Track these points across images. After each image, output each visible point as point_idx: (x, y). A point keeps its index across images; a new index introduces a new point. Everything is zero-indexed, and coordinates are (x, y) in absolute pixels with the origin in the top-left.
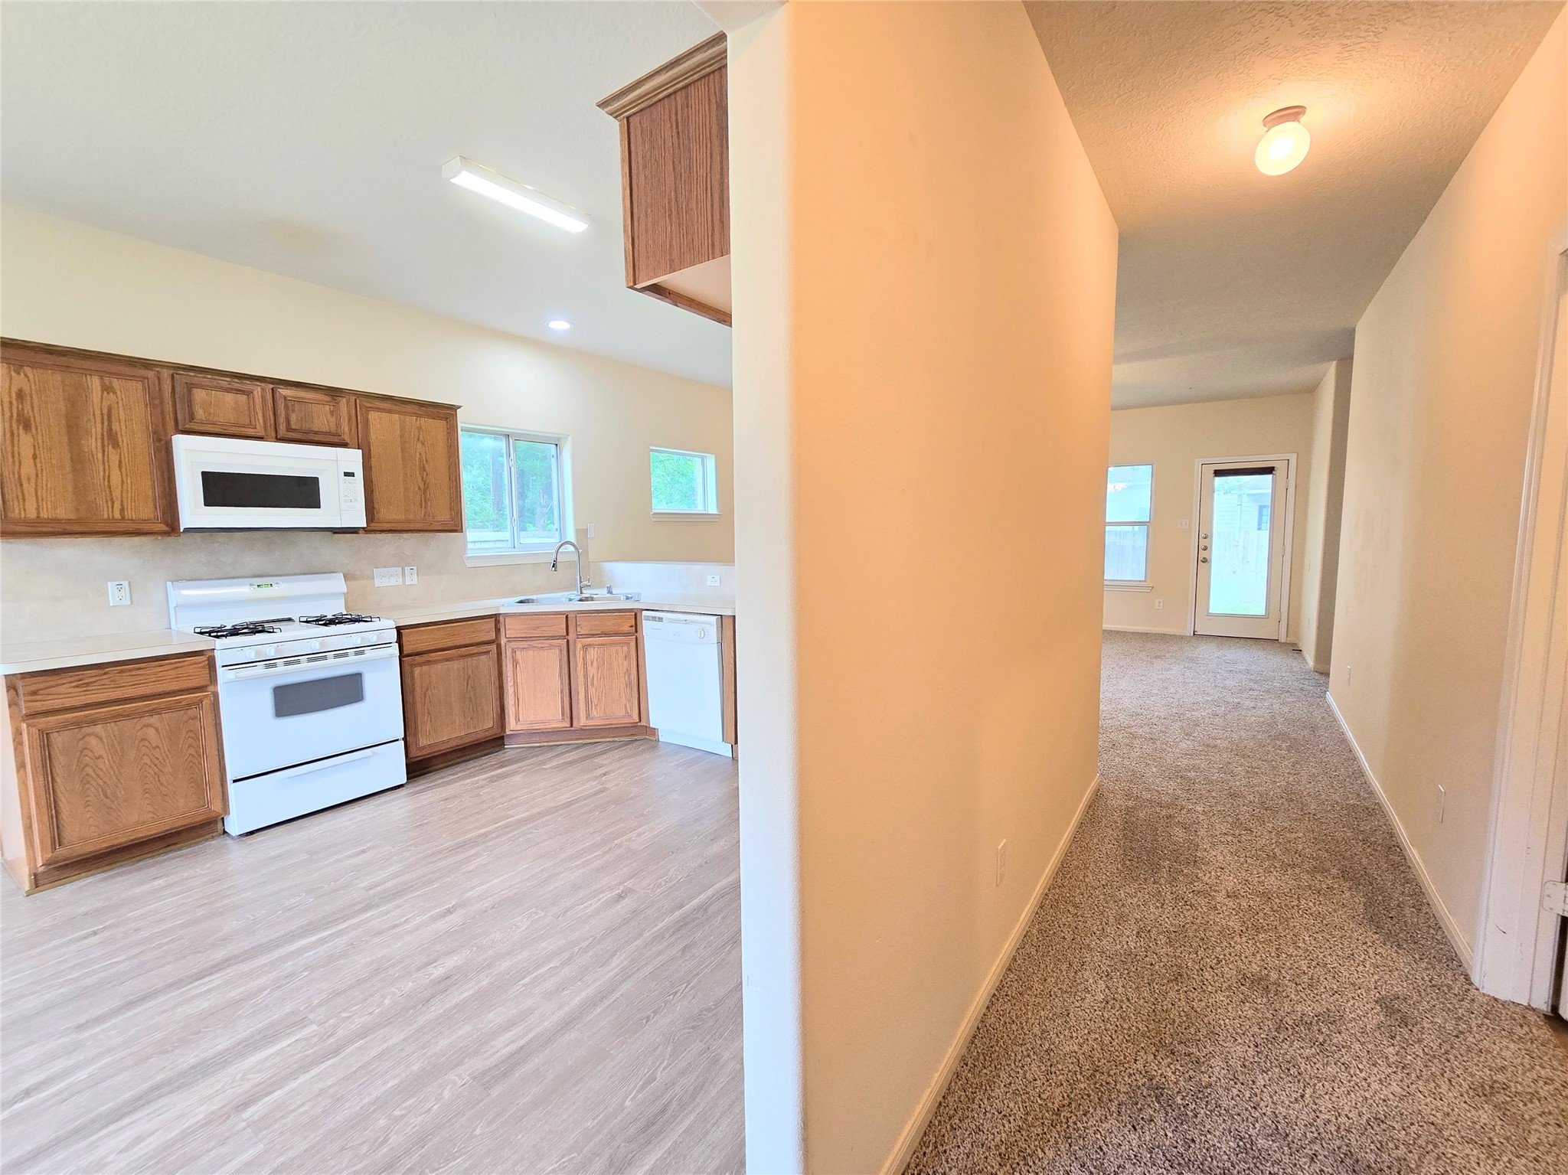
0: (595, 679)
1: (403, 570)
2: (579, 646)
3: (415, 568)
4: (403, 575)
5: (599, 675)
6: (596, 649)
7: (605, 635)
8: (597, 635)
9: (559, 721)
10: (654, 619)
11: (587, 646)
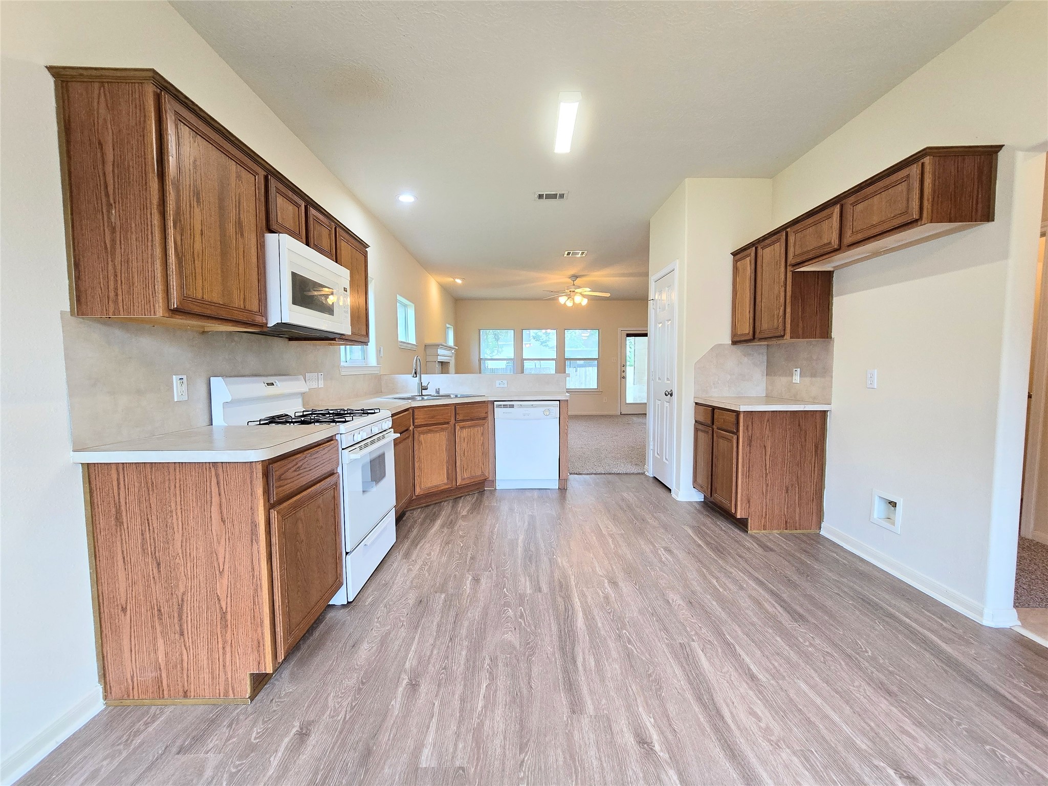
0: (466, 450)
1: (318, 375)
2: (458, 428)
3: (323, 374)
4: (318, 379)
5: (468, 448)
6: (467, 430)
7: (472, 420)
8: (467, 420)
9: (445, 484)
10: (505, 406)
11: (462, 428)
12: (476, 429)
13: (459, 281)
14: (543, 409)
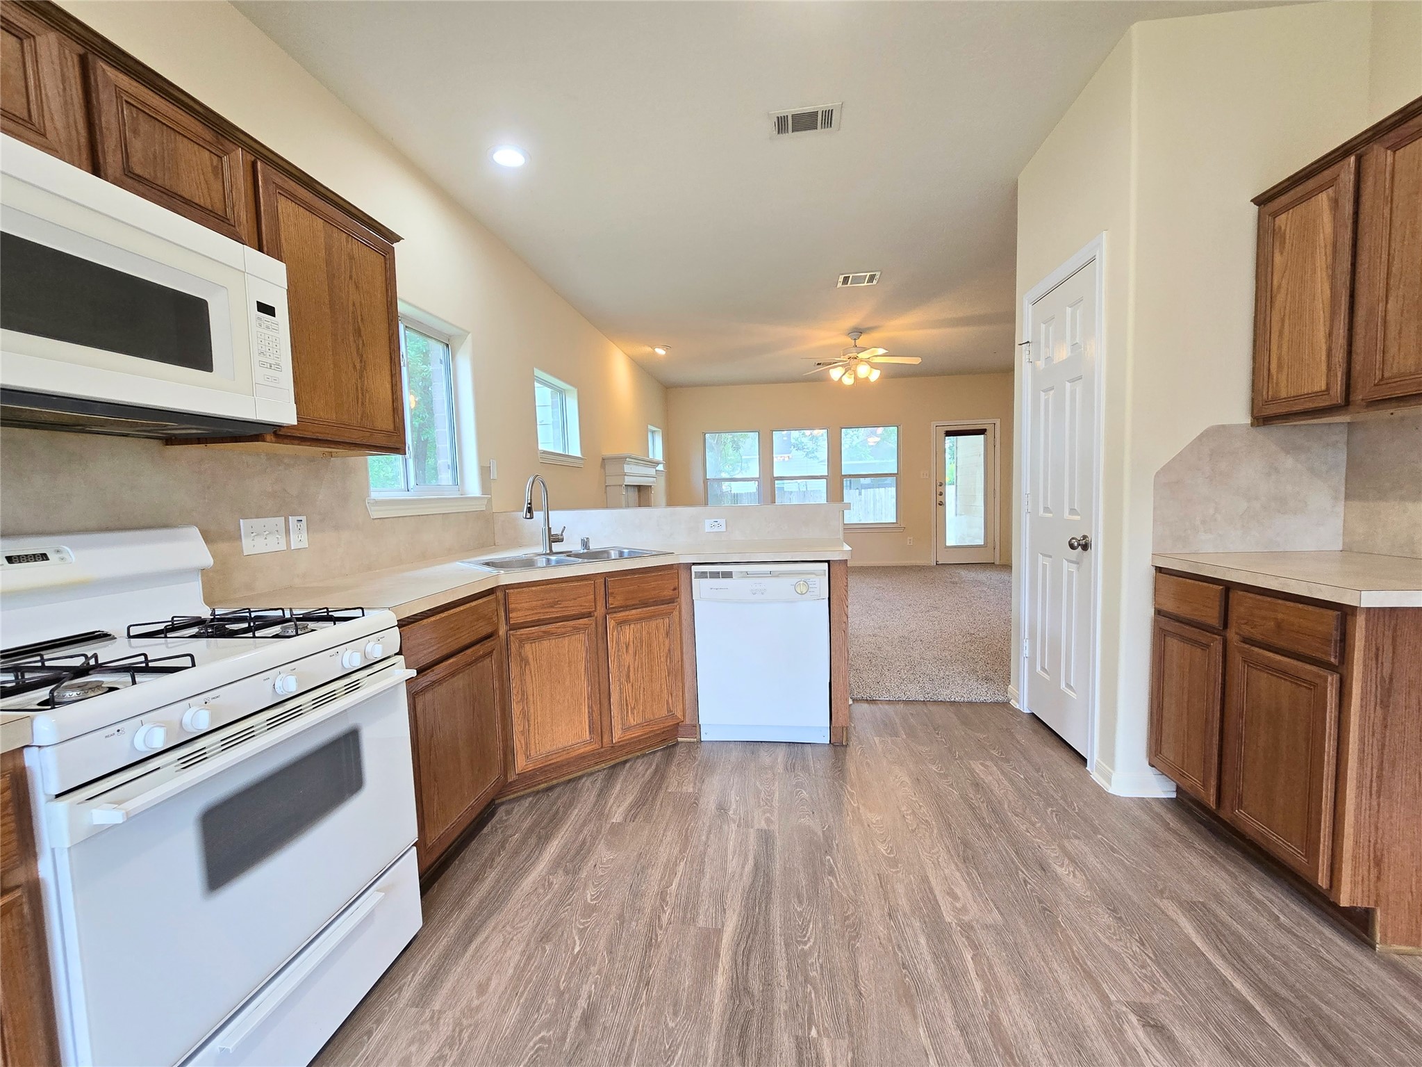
0: (631, 669)
1: (287, 522)
2: (611, 624)
3: (304, 518)
4: (287, 531)
5: (636, 663)
6: (632, 626)
7: (645, 604)
8: (634, 607)
9: (585, 743)
10: (715, 575)
11: (621, 623)
12: (653, 624)
13: (661, 352)
14: (794, 580)
